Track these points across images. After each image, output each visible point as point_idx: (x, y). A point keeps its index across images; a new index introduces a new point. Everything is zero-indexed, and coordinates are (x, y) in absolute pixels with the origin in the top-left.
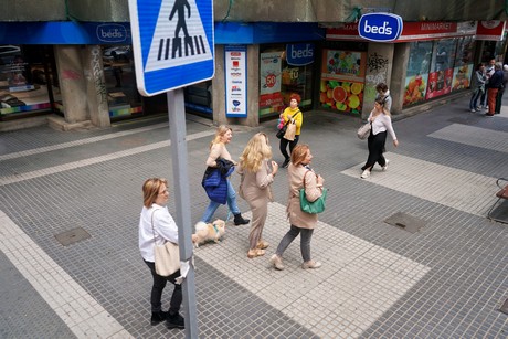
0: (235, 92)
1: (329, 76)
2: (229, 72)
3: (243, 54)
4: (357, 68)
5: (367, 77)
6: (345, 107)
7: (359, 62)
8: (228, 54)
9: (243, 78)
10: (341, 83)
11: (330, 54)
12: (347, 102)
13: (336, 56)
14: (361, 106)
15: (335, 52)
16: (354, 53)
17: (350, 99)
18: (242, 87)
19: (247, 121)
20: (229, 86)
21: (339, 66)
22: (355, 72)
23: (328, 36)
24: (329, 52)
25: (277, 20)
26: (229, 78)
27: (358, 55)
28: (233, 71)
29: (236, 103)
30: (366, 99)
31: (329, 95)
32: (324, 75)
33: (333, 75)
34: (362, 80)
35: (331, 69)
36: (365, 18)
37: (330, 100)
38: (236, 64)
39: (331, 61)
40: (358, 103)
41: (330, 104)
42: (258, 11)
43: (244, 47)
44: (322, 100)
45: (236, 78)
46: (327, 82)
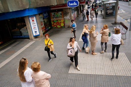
0: (35, 29)
1: (53, 19)
2: (31, 23)
3: (35, 17)
4: (61, 16)
5: (65, 17)
6: (60, 26)
7: (61, 14)
8: (30, 18)
9: (36, 24)
10: (57, 21)
11: (53, 14)
12: (60, 25)
13: (54, 14)
14: (64, 25)
15: (54, 13)
16: (59, 12)
17: (61, 24)
18: (37, 27)
19: (40, 36)
20: (33, 27)
21: (56, 16)
22: (61, 17)
23: (51, 9)
24: (52, 13)
25: (46, 6)
26: (32, 25)
27: (61, 13)
28: (33, 23)
29: (36, 32)
30: (65, 23)
31: (54, 24)
32: (52, 19)
33: (55, 19)
34: (63, 18)
35: (53, 18)
36: (68, 2)
37: (55, 26)
38: (33, 21)
39: (53, 16)
40: (63, 24)
41: (55, 27)
42: (39, 4)
43: (35, 15)
44: (53, 26)
45: (34, 25)
46: (53, 21)
